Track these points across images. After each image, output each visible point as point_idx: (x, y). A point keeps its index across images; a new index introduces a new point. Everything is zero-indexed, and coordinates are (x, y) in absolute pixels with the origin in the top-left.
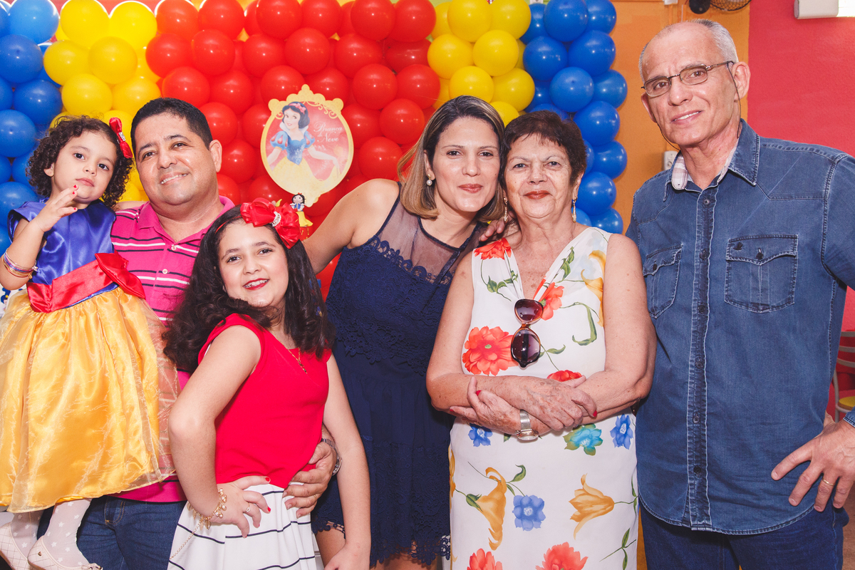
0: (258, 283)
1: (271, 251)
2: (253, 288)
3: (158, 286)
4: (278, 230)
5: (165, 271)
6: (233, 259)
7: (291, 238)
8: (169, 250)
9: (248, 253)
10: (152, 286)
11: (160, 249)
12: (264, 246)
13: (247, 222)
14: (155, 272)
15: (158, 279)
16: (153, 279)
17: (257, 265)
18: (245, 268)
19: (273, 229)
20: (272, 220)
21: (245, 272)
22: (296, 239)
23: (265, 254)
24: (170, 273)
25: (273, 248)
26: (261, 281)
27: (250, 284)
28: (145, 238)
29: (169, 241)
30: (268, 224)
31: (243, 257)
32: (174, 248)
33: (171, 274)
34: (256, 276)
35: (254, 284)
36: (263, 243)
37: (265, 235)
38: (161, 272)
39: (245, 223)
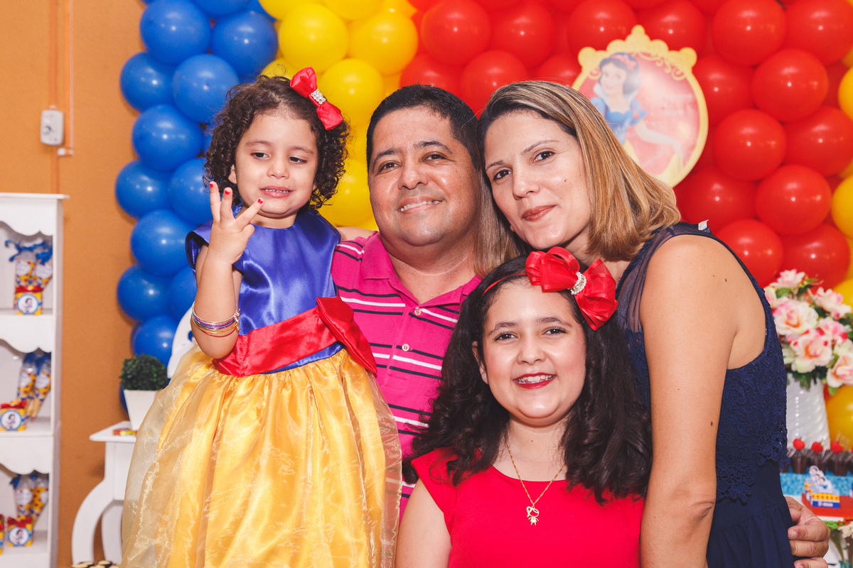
0: (537, 379)
1: (564, 332)
2: (528, 386)
3: (393, 368)
4: (579, 300)
5: (406, 347)
6: (505, 336)
7: (598, 314)
8: (412, 315)
9: (529, 331)
10: (385, 367)
11: (397, 313)
12: (555, 324)
13: (533, 284)
14: (390, 347)
15: (395, 357)
16: (387, 357)
17: (539, 351)
18: (521, 353)
19: (572, 299)
20: (572, 285)
21: (520, 360)
22: (607, 316)
23: (555, 336)
24: (414, 351)
25: (567, 328)
26: (543, 377)
27: (525, 379)
28: (374, 293)
29: (411, 301)
30: (564, 290)
31: (520, 336)
32: (419, 312)
33: (415, 353)
34: (536, 369)
35: (531, 379)
36: (554, 319)
37: (557, 307)
38: (400, 347)
39: (530, 284)
